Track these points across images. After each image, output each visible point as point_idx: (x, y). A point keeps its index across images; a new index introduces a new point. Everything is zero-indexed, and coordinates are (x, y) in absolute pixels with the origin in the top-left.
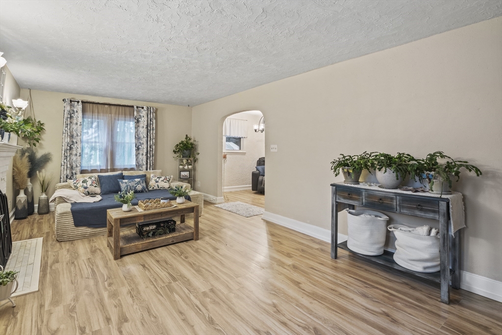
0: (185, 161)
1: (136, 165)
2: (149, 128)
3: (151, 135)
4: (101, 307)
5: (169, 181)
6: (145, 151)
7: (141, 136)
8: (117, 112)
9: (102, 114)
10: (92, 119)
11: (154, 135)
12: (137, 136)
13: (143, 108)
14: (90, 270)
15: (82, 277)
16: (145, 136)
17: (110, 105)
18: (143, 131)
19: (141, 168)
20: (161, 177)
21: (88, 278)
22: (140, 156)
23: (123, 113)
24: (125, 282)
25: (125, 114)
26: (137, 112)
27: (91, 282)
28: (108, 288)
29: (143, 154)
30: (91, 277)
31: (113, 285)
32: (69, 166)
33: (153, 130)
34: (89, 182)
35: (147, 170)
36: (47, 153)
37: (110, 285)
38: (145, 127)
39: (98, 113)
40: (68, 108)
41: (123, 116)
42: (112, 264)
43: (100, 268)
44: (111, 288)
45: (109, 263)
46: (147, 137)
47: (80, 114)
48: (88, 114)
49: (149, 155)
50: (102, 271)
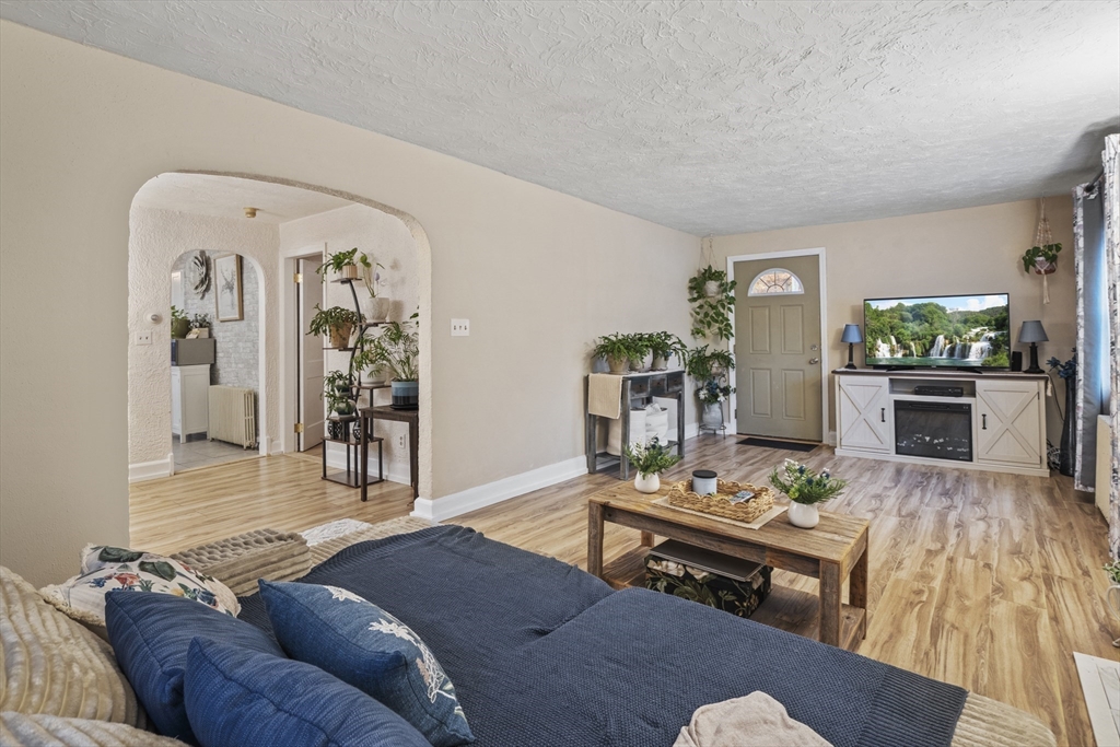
4: (953, 573)
14: (942, 643)
15: (966, 637)
21: (953, 626)
24: (889, 584)
27: (951, 614)
28: (926, 590)
30: (947, 626)
31: (915, 588)
37: (919, 592)
42: (881, 630)
43: (914, 635)
44: (921, 587)
45: (885, 637)
50: (915, 626)
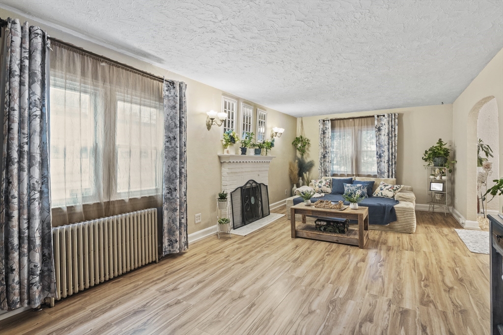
0: (437, 170)
1: (378, 172)
2: (390, 136)
3: (393, 142)
5: (395, 190)
6: (386, 158)
7: (383, 143)
8: (360, 124)
9: (347, 128)
10: (340, 132)
11: (396, 142)
12: (378, 145)
13: (384, 116)
16: (386, 144)
17: (353, 118)
18: (384, 139)
19: (383, 176)
20: (387, 186)
22: (383, 164)
23: (365, 124)
25: (367, 125)
26: (378, 120)
29: (384, 162)
32: (323, 170)
33: (395, 137)
34: (324, 183)
35: (389, 177)
36: (311, 160)
38: (386, 134)
39: (344, 127)
40: (322, 126)
41: (366, 126)
46: (389, 144)
47: (330, 130)
48: (337, 129)
49: (390, 163)
